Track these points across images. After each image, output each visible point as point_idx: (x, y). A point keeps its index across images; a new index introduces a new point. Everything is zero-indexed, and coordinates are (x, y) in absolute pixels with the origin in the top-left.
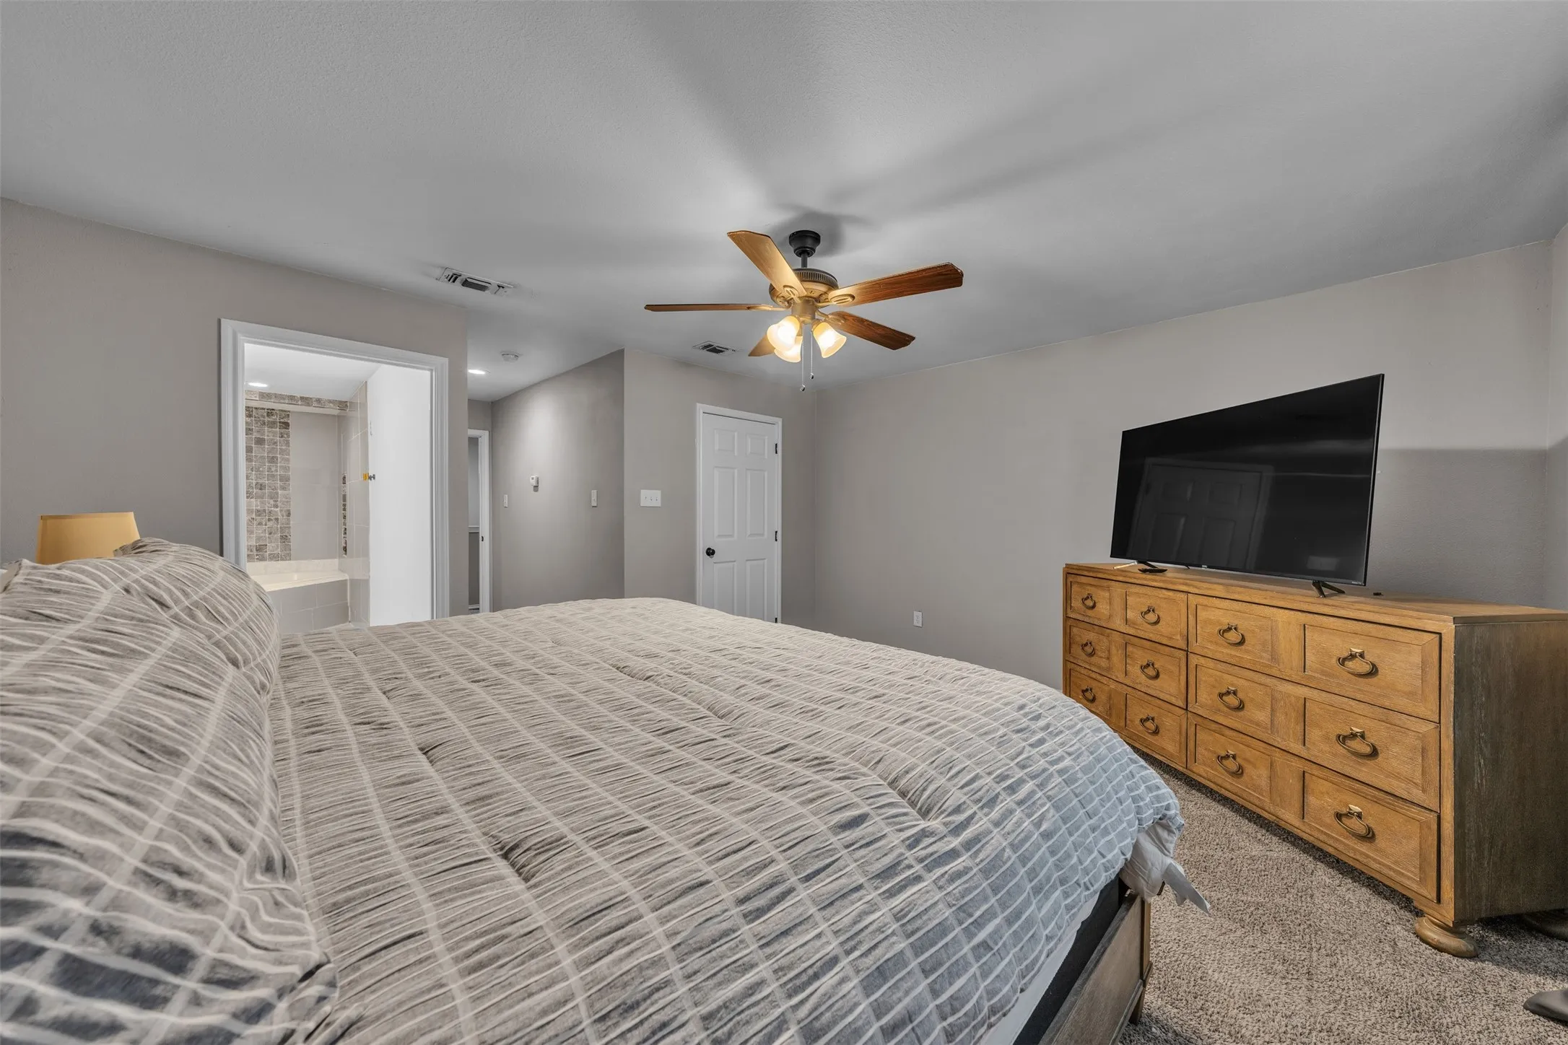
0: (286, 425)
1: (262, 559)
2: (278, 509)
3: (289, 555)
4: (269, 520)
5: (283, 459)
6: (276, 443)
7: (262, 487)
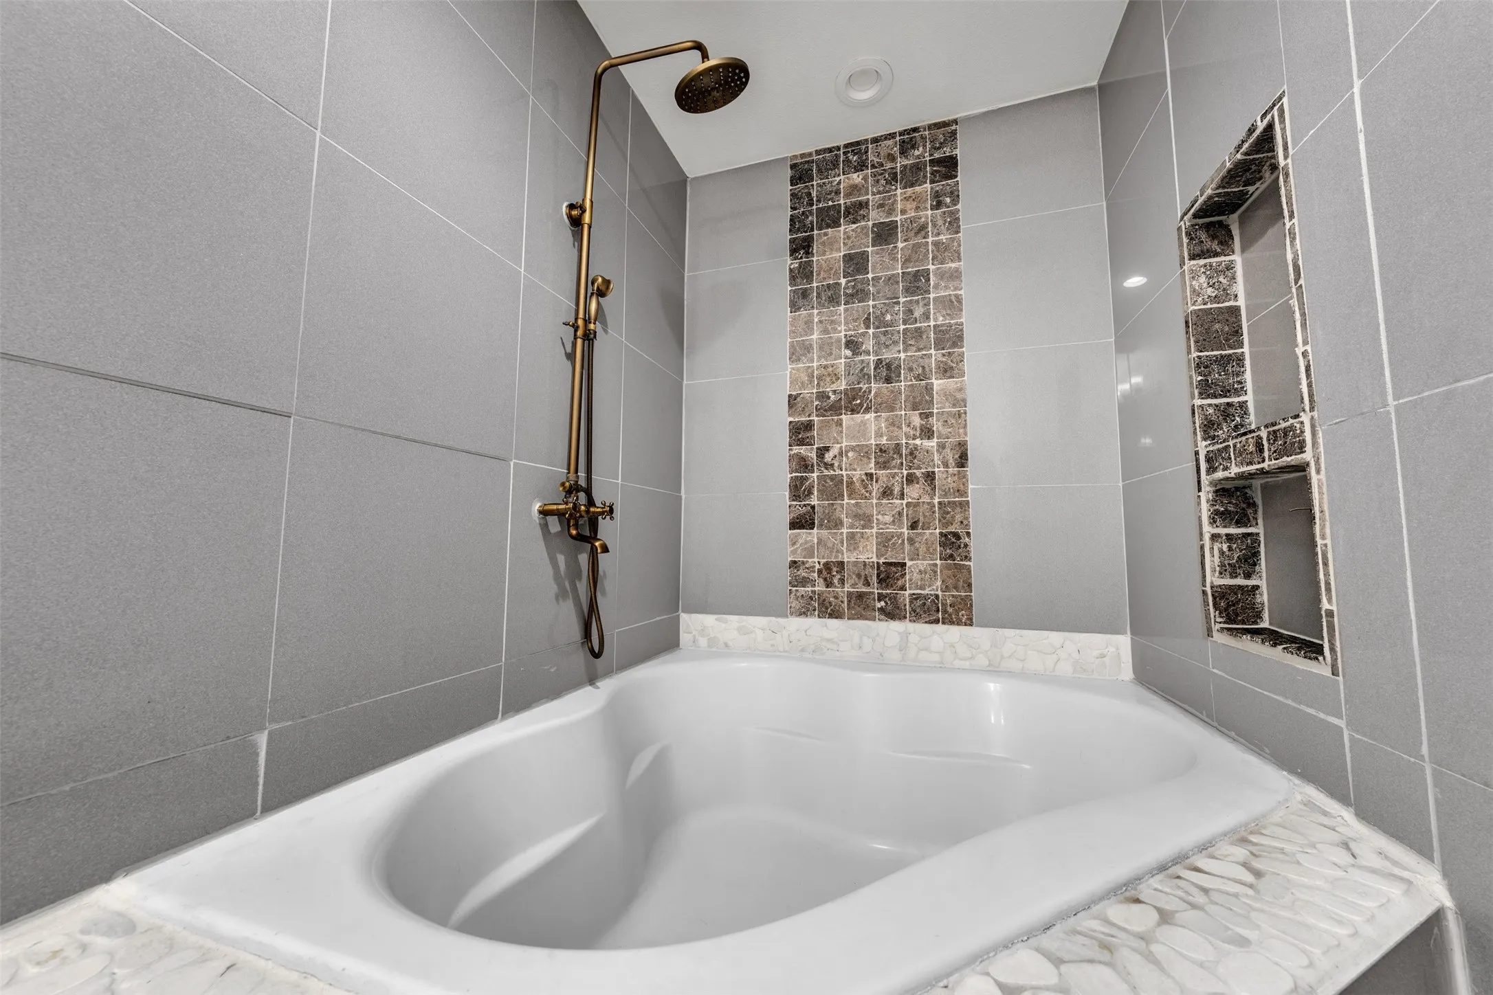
0: (948, 166)
1: (894, 612)
2: (932, 444)
3: (967, 604)
4: (911, 479)
5: (941, 275)
6: (923, 228)
7: (888, 372)
